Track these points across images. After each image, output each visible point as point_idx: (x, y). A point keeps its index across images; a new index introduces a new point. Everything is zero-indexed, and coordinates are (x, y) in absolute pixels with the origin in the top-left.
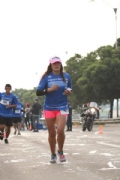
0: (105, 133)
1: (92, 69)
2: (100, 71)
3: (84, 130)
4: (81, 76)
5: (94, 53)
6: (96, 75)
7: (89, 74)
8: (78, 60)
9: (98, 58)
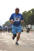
0: (33, 33)
1: (30, 15)
2: (32, 16)
3: (27, 32)
4: (26, 17)
5: (30, 11)
6: (31, 17)
7: (29, 16)
8: (26, 12)
9: (31, 12)
